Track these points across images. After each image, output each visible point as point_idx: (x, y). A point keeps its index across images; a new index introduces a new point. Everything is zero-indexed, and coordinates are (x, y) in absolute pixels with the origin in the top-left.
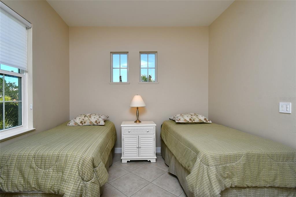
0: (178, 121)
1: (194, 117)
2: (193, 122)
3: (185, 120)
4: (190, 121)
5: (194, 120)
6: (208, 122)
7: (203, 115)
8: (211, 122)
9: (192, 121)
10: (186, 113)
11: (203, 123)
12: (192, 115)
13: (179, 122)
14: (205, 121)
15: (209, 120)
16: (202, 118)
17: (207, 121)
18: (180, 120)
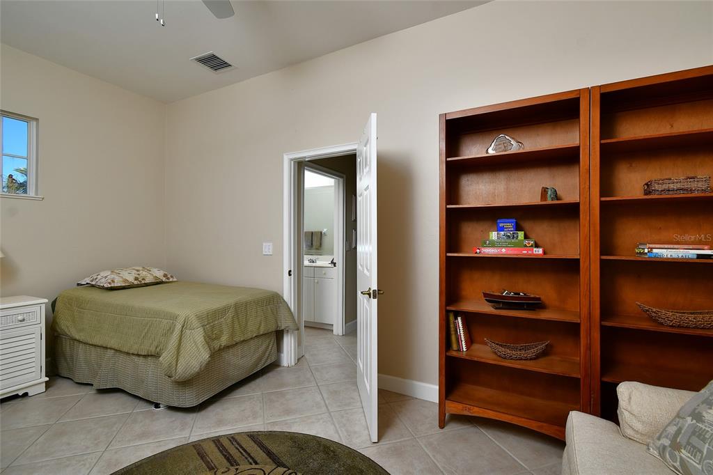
0: (110, 283)
1: (144, 273)
2: (143, 282)
3: (126, 281)
4: (136, 282)
5: (143, 279)
6: (171, 280)
7: (160, 268)
8: (175, 280)
9: (140, 281)
10: (125, 267)
11: (162, 283)
12: (138, 271)
13: (113, 285)
14: (164, 279)
15: (172, 277)
16: (159, 274)
17: (168, 279)
18: (113, 281)
